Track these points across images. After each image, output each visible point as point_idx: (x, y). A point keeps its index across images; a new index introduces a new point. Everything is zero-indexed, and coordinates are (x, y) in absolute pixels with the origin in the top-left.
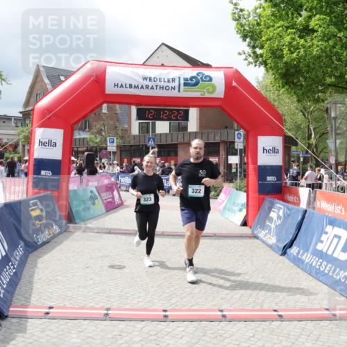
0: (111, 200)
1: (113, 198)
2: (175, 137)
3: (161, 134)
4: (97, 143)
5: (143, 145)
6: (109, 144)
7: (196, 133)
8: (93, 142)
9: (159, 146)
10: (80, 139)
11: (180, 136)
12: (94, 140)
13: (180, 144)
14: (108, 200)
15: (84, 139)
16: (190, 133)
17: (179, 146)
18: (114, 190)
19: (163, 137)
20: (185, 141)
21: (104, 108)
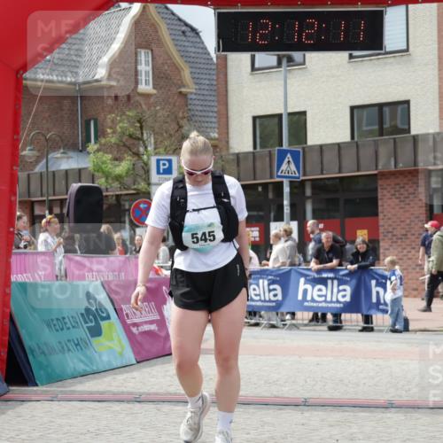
0: (153, 327)
1: (162, 322)
2: (366, 154)
3: (321, 148)
4: (118, 178)
5: (265, 186)
6: (154, 177)
7: (435, 136)
8: (107, 176)
9: (318, 185)
10: (67, 172)
11: (384, 152)
12: (109, 167)
13: (383, 175)
14: (146, 328)
15: (80, 170)
16: (415, 138)
17: (380, 182)
18: (164, 302)
19: (330, 157)
20: (401, 166)
21: (143, 78)
